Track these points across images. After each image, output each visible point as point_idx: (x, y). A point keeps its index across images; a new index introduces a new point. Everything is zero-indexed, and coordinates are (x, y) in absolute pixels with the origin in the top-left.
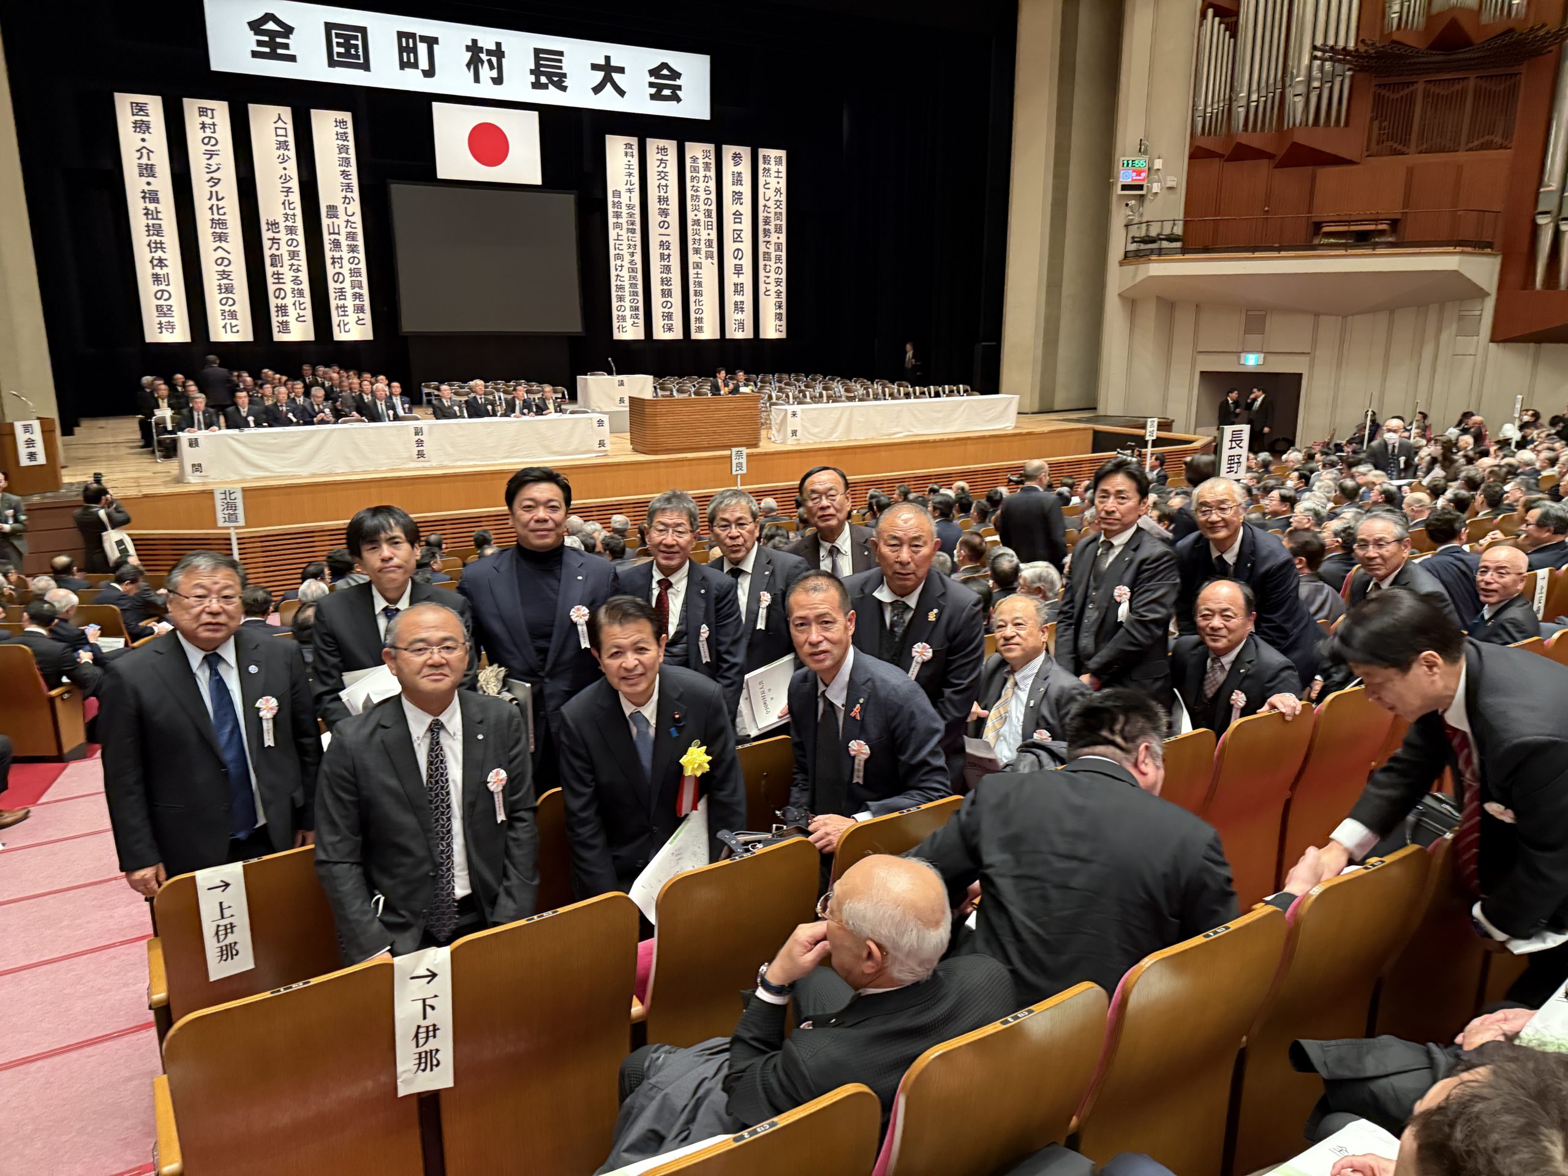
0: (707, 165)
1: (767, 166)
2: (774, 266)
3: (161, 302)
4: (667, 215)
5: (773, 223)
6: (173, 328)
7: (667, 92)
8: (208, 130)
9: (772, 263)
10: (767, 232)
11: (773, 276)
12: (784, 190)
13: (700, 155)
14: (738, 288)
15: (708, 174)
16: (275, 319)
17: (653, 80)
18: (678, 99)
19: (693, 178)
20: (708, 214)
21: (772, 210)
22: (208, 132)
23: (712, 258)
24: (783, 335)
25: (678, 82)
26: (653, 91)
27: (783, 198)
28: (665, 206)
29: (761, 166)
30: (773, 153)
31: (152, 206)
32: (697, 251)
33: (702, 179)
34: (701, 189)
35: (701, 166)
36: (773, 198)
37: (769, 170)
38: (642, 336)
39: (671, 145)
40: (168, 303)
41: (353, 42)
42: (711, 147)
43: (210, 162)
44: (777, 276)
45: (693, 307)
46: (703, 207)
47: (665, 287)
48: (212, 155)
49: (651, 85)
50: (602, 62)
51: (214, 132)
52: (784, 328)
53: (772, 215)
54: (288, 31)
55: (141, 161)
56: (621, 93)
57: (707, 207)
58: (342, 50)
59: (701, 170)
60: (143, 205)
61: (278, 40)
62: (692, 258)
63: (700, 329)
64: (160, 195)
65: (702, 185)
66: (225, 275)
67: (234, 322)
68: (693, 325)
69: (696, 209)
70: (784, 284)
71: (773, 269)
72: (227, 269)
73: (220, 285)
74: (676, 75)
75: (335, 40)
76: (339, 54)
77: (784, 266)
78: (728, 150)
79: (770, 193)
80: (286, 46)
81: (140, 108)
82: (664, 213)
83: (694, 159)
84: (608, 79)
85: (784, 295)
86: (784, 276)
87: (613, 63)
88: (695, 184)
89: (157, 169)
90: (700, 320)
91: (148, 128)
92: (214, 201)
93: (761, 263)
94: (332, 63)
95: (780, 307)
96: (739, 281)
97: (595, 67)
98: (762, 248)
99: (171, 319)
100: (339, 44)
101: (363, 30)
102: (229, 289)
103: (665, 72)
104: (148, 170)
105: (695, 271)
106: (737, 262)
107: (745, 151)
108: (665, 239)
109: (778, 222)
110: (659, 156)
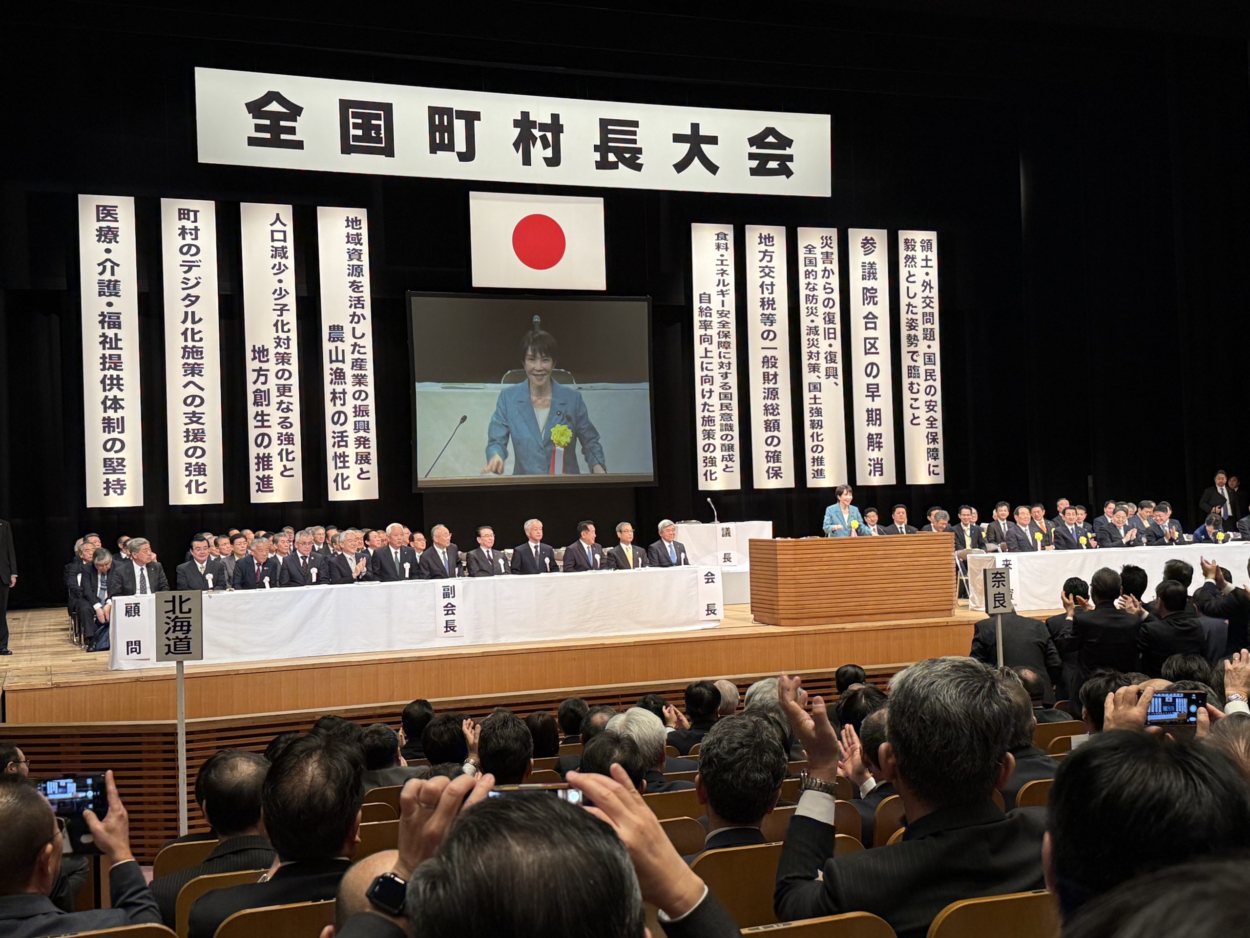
0: (827, 256)
1: (910, 253)
2: (924, 385)
3: (111, 455)
4: (772, 323)
5: (921, 327)
6: (122, 488)
7: (773, 165)
8: (188, 237)
9: (921, 380)
10: (912, 340)
11: (923, 397)
12: (935, 283)
13: (817, 243)
14: (874, 416)
15: (829, 266)
16: (254, 474)
17: (754, 150)
18: (789, 173)
19: (808, 274)
20: (829, 318)
21: (920, 310)
22: (189, 239)
23: (835, 376)
24: (940, 480)
25: (788, 151)
26: (754, 164)
27: (935, 293)
28: (770, 311)
29: (903, 253)
30: (919, 236)
31: (110, 333)
32: (814, 368)
33: (820, 274)
34: (820, 287)
35: (819, 257)
36: (920, 295)
37: (913, 258)
38: (737, 486)
39: (779, 233)
40: (119, 455)
41: (373, 122)
42: (833, 232)
43: (187, 276)
44: (929, 398)
45: (809, 443)
46: (821, 310)
47: (771, 417)
48: (190, 268)
49: (752, 156)
50: (688, 131)
51: (196, 238)
52: (941, 470)
53: (919, 317)
54: (295, 111)
55: (102, 278)
56: (713, 168)
57: (827, 310)
58: (359, 132)
59: (820, 262)
60: (101, 332)
61: (282, 123)
62: (808, 378)
63: (819, 474)
64: (122, 319)
65: (820, 282)
66: (195, 417)
67: (201, 479)
68: (810, 468)
69: (812, 312)
70: (939, 408)
71: (922, 389)
72: (198, 410)
73: (187, 431)
74: (786, 142)
75: (352, 121)
76: (356, 138)
77: (938, 384)
78: (857, 236)
79: (917, 288)
80: (292, 131)
81: (106, 212)
82: (769, 319)
83: (810, 249)
84: (695, 153)
85: (939, 424)
86: (938, 398)
87: (703, 132)
88: (811, 280)
89: (122, 287)
90: (819, 461)
91: (116, 236)
92: (189, 324)
93: (906, 381)
94: (347, 149)
95: (934, 440)
96: (874, 405)
97: (678, 138)
98: (906, 361)
99: (122, 477)
100: (356, 126)
101: (387, 108)
102: (198, 436)
103: (771, 139)
104: (110, 288)
105: (812, 395)
106: (871, 380)
107: (880, 236)
108: (769, 353)
109: (928, 326)
110: (763, 247)
